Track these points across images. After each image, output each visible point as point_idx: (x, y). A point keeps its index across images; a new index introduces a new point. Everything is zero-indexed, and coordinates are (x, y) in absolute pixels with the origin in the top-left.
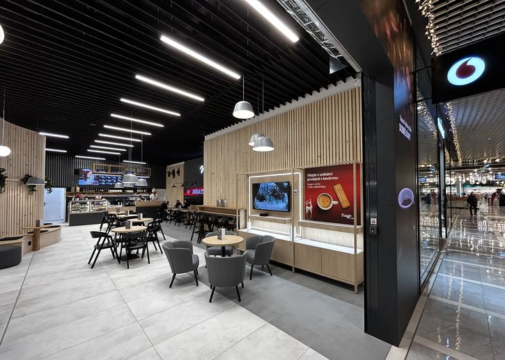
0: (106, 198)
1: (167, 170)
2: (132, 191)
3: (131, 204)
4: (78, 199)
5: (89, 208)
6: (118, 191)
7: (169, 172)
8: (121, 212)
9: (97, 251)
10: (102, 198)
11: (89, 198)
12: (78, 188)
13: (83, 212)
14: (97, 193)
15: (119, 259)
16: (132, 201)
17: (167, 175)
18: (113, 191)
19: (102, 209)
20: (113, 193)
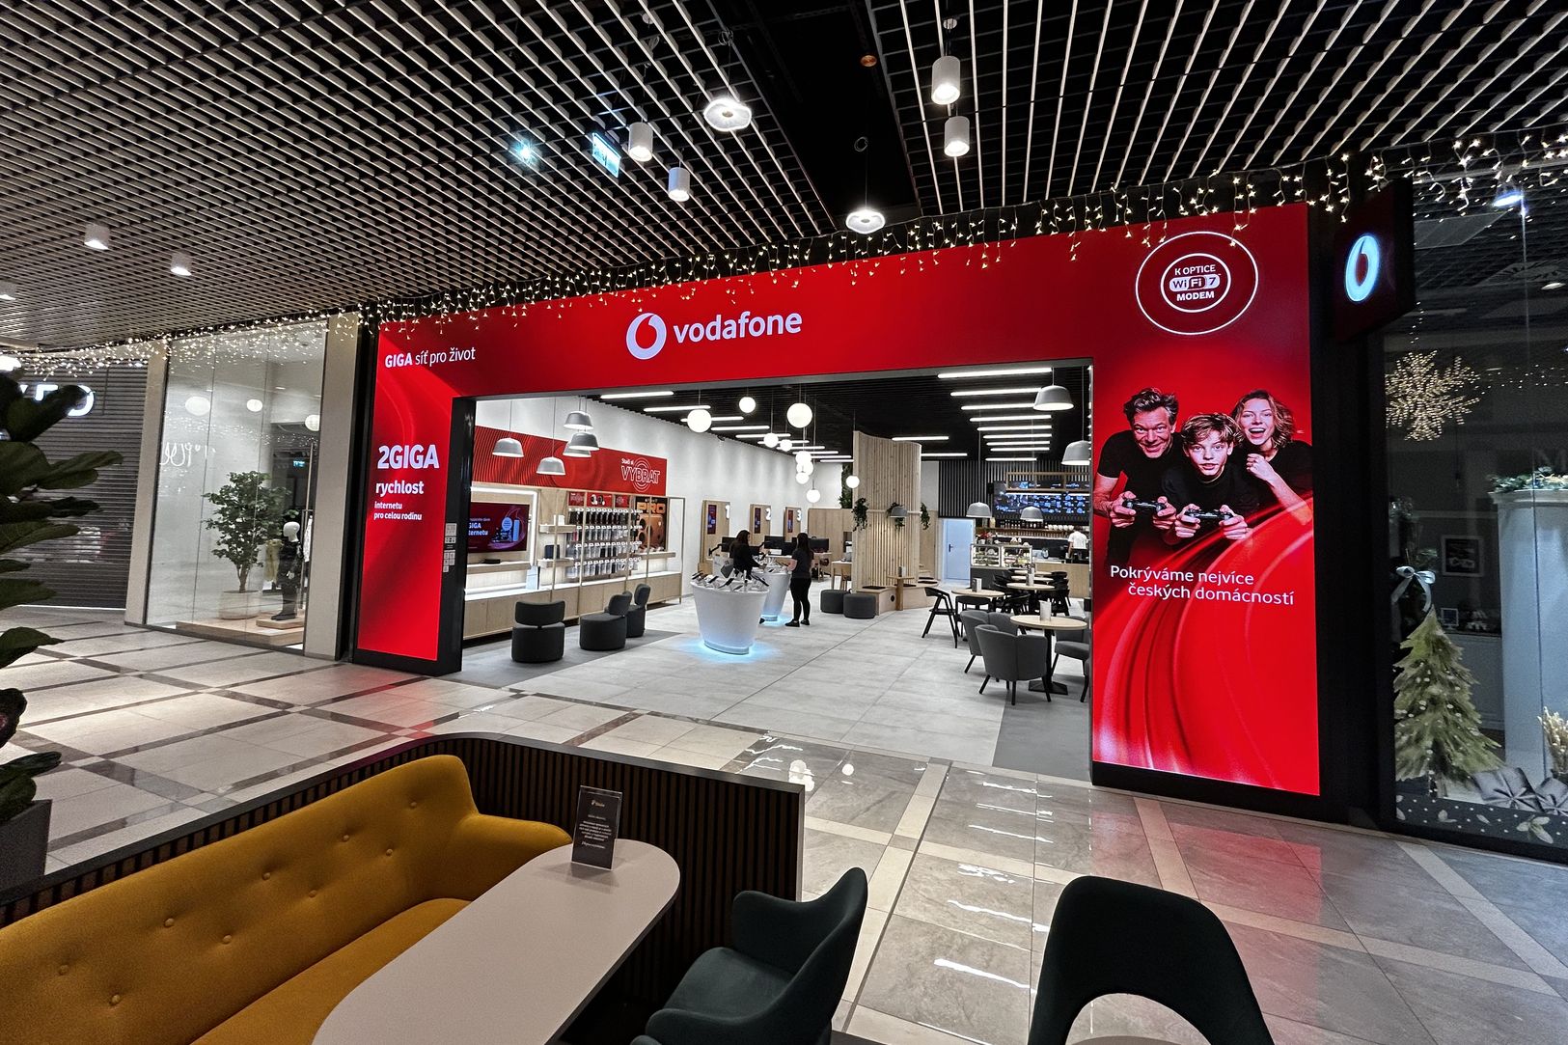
4: (983, 541)
5: (1001, 560)
12: (993, 521)
13: (990, 566)
20: (1053, 532)
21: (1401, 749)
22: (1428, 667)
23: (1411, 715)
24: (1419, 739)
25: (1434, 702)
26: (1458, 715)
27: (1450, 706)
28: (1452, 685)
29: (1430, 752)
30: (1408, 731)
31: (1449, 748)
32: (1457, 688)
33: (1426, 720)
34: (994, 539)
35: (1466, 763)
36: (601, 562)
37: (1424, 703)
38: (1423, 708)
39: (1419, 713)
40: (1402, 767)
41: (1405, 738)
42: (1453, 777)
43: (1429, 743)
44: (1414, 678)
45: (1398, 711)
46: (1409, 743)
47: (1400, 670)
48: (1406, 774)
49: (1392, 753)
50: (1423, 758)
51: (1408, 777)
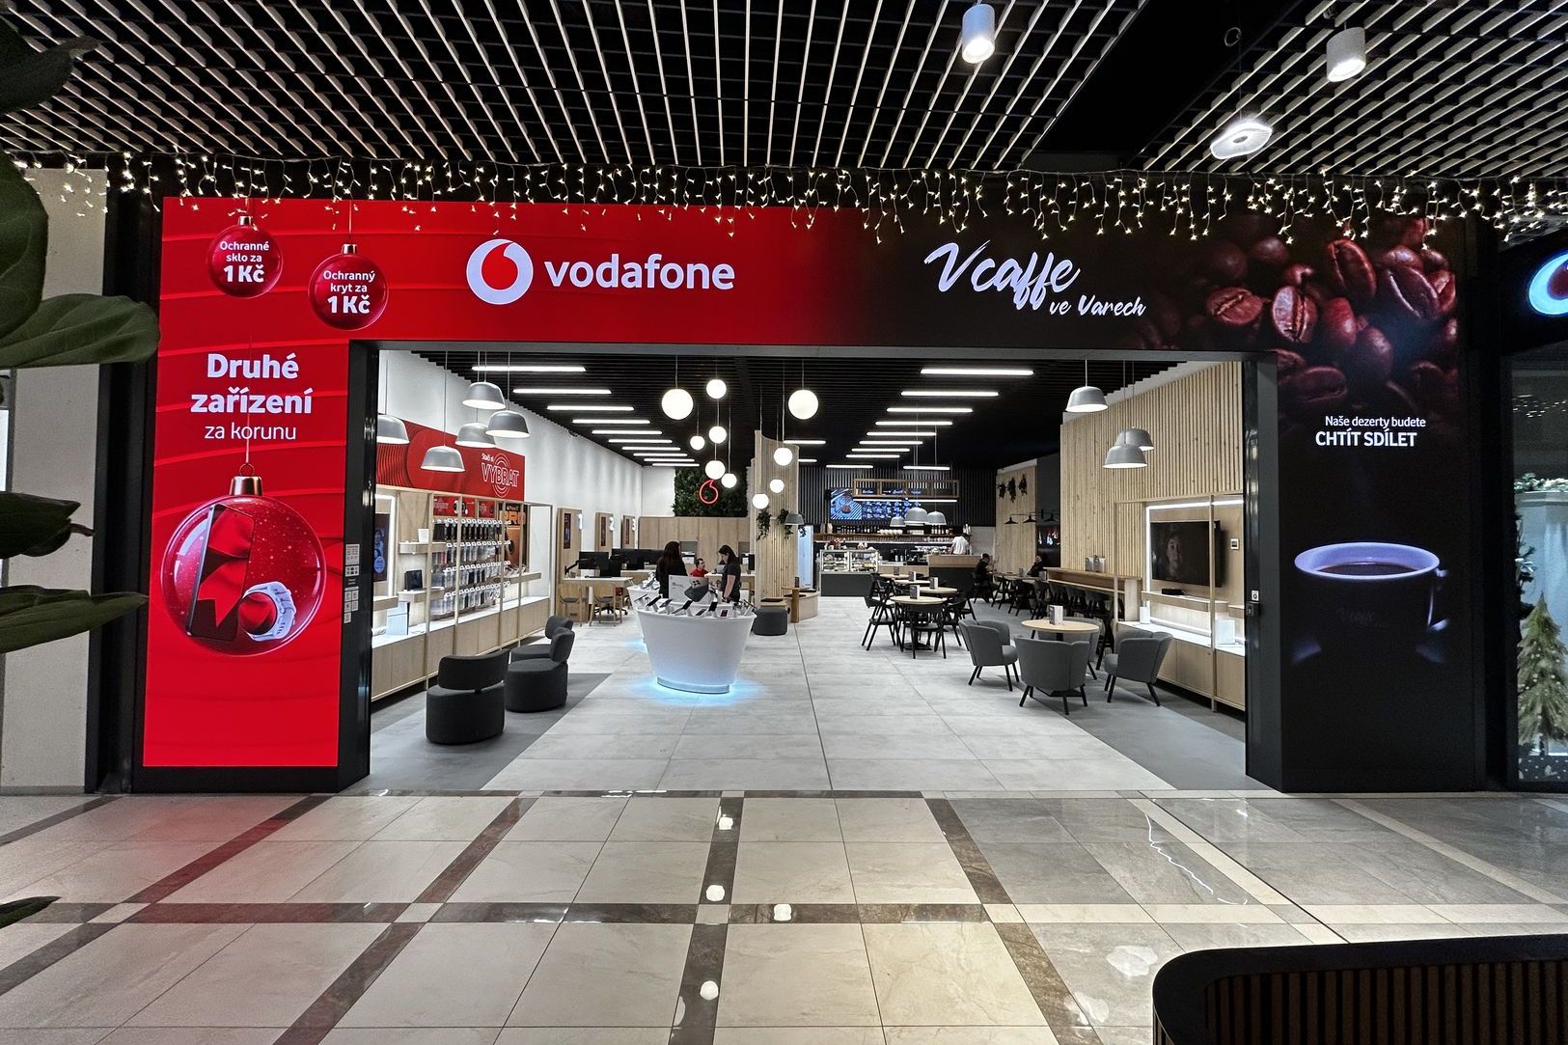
0: (876, 546)
1: (999, 481)
2: (921, 533)
3: (919, 561)
4: (833, 547)
5: (849, 566)
6: (895, 531)
7: (1003, 486)
8: (901, 576)
9: (873, 627)
10: (869, 545)
11: (849, 545)
12: (830, 526)
13: (840, 572)
14: (860, 535)
15: (902, 646)
16: (921, 554)
17: (998, 492)
18: (886, 531)
19: (869, 568)
20: (885, 537)
21: (1521, 718)
22: (1539, 645)
23: (1528, 688)
24: (1532, 708)
25: (1543, 674)
26: (1558, 683)
27: (1553, 677)
28: (1554, 658)
29: (1540, 717)
30: (1525, 701)
31: (1552, 712)
32: (1558, 661)
33: (1537, 692)
34: (842, 544)
35: (1563, 723)
36: (472, 590)
37: (1536, 676)
38: (1535, 681)
39: (1534, 684)
40: (1522, 732)
41: (1523, 708)
42: (1554, 737)
43: (1539, 709)
44: (1529, 655)
45: (1519, 686)
46: (1526, 712)
47: (1521, 649)
48: (1524, 739)
49: (1516, 719)
50: (1535, 723)
51: (1525, 741)
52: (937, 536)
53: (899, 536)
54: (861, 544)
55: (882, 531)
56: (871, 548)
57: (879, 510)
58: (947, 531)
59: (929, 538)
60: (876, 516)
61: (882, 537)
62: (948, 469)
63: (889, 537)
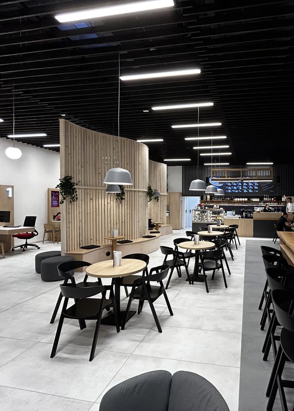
4: (199, 207)
13: (203, 221)
18: (239, 200)
19: (218, 220)
20: (238, 202)
34: (205, 206)
52: (267, 202)
53: (245, 202)
54: (215, 206)
55: (236, 199)
56: (222, 209)
57: (235, 188)
58: (272, 199)
59: (262, 203)
60: (233, 191)
61: (236, 202)
62: (272, 163)
63: (240, 202)
